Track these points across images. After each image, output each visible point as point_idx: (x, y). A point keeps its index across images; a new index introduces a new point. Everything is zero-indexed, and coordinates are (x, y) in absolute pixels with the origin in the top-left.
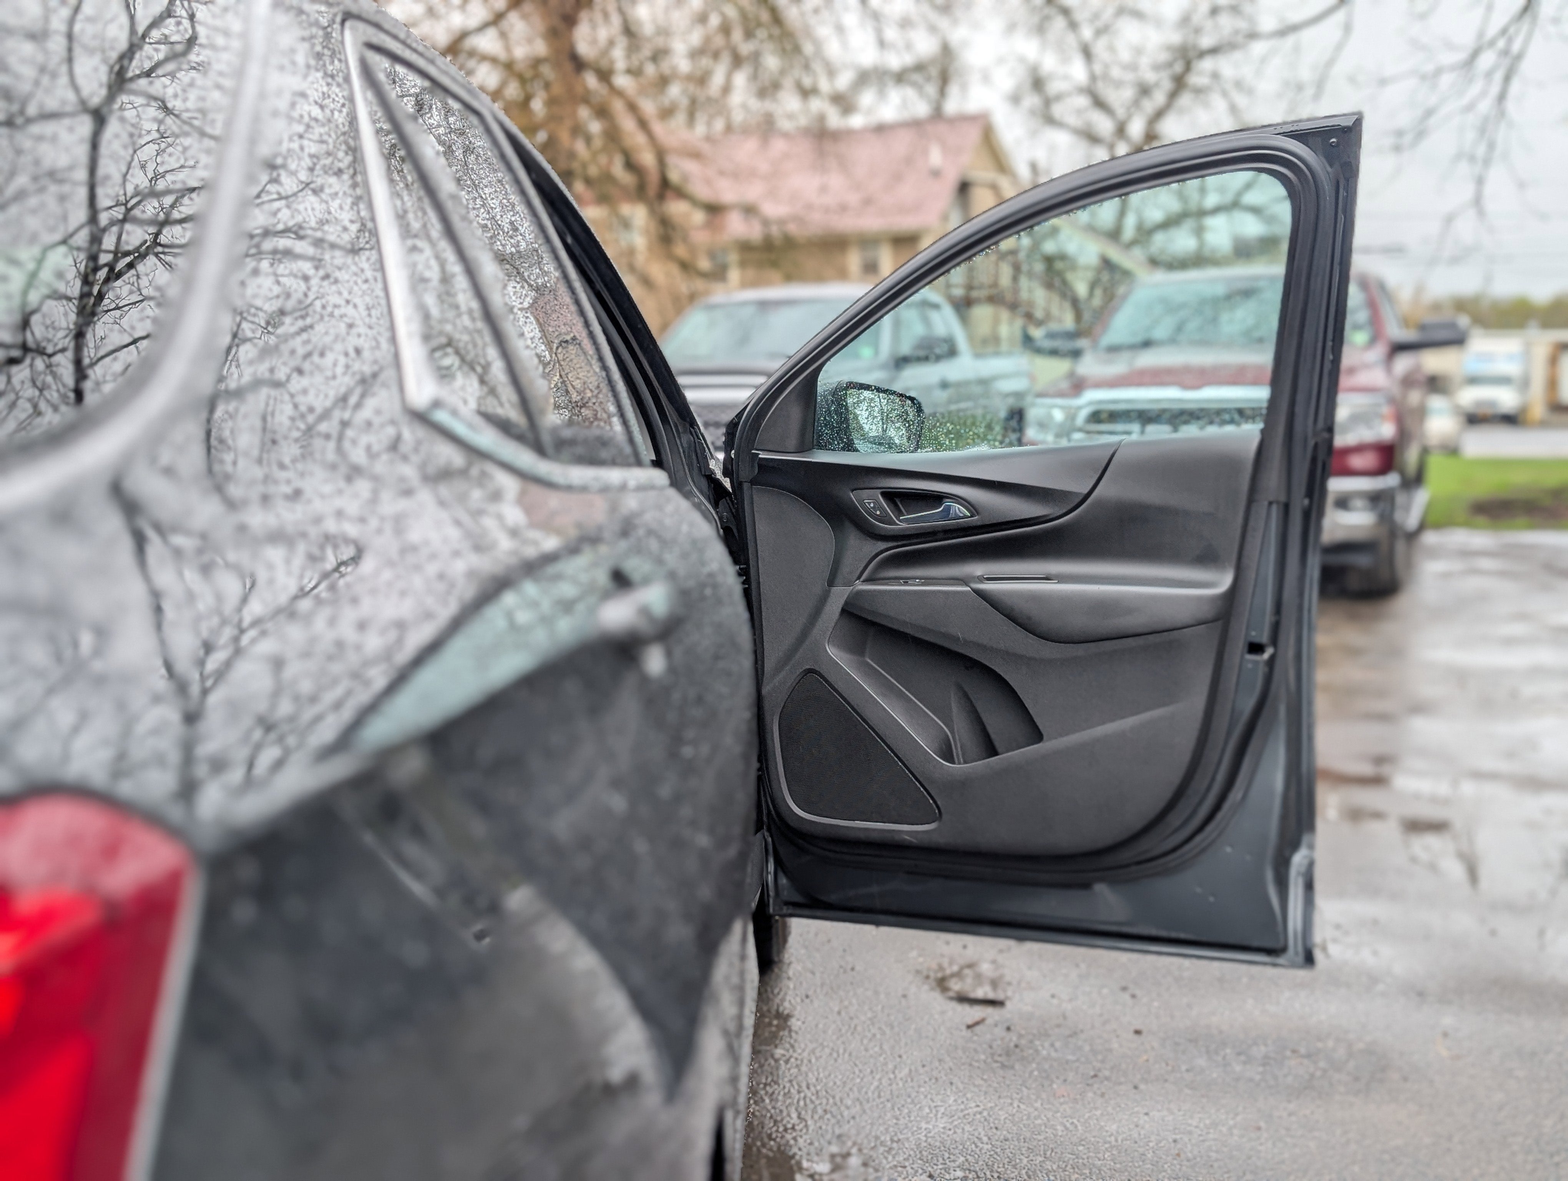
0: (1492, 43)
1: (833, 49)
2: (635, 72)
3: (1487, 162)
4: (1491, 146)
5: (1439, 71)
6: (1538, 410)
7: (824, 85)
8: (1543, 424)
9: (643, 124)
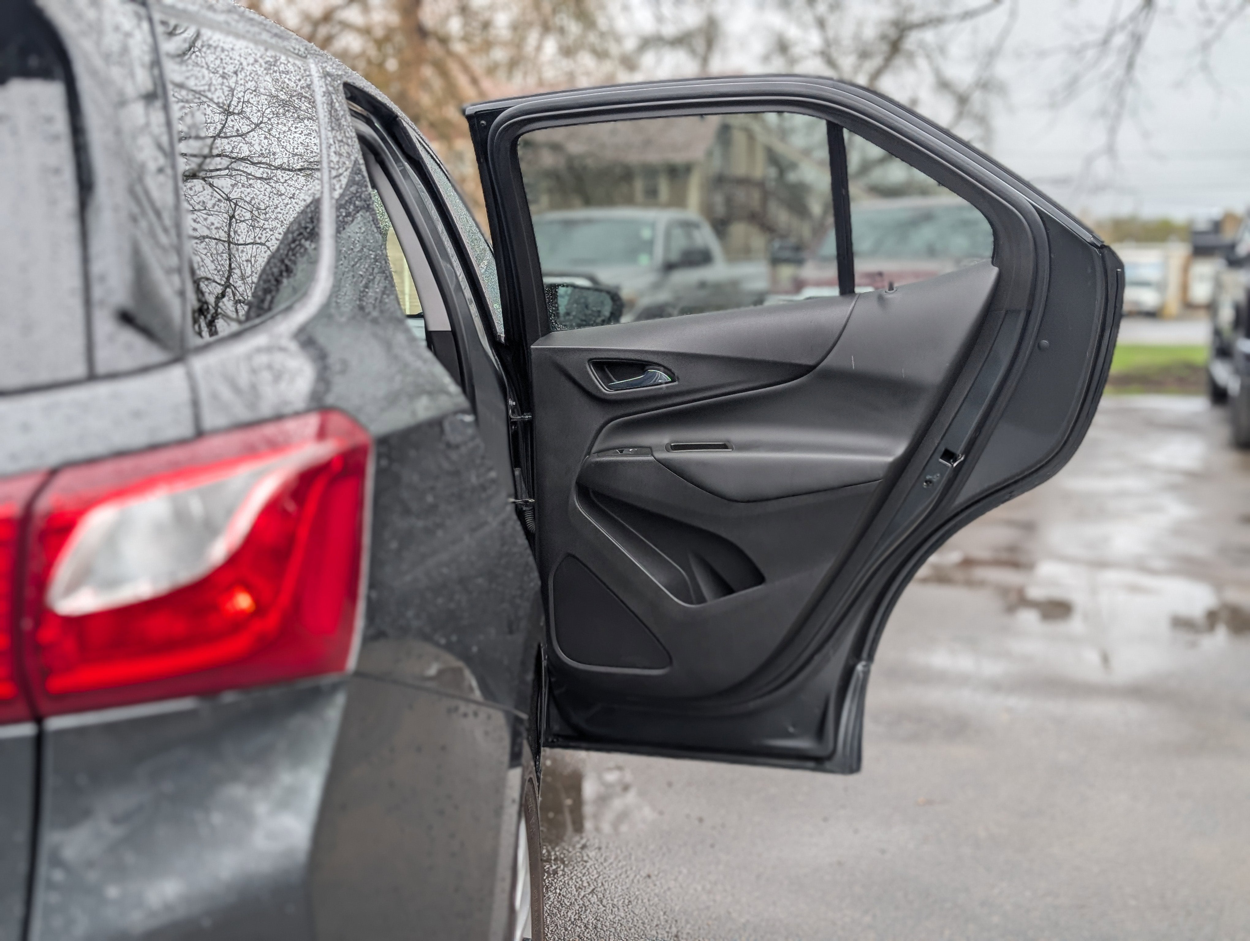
0: (1123, 27)
1: (621, 24)
2: (466, 39)
3: (1118, 117)
4: (1122, 103)
5: (1084, 47)
6: (1173, 305)
7: (614, 49)
8: (1179, 318)
9: (474, 81)
